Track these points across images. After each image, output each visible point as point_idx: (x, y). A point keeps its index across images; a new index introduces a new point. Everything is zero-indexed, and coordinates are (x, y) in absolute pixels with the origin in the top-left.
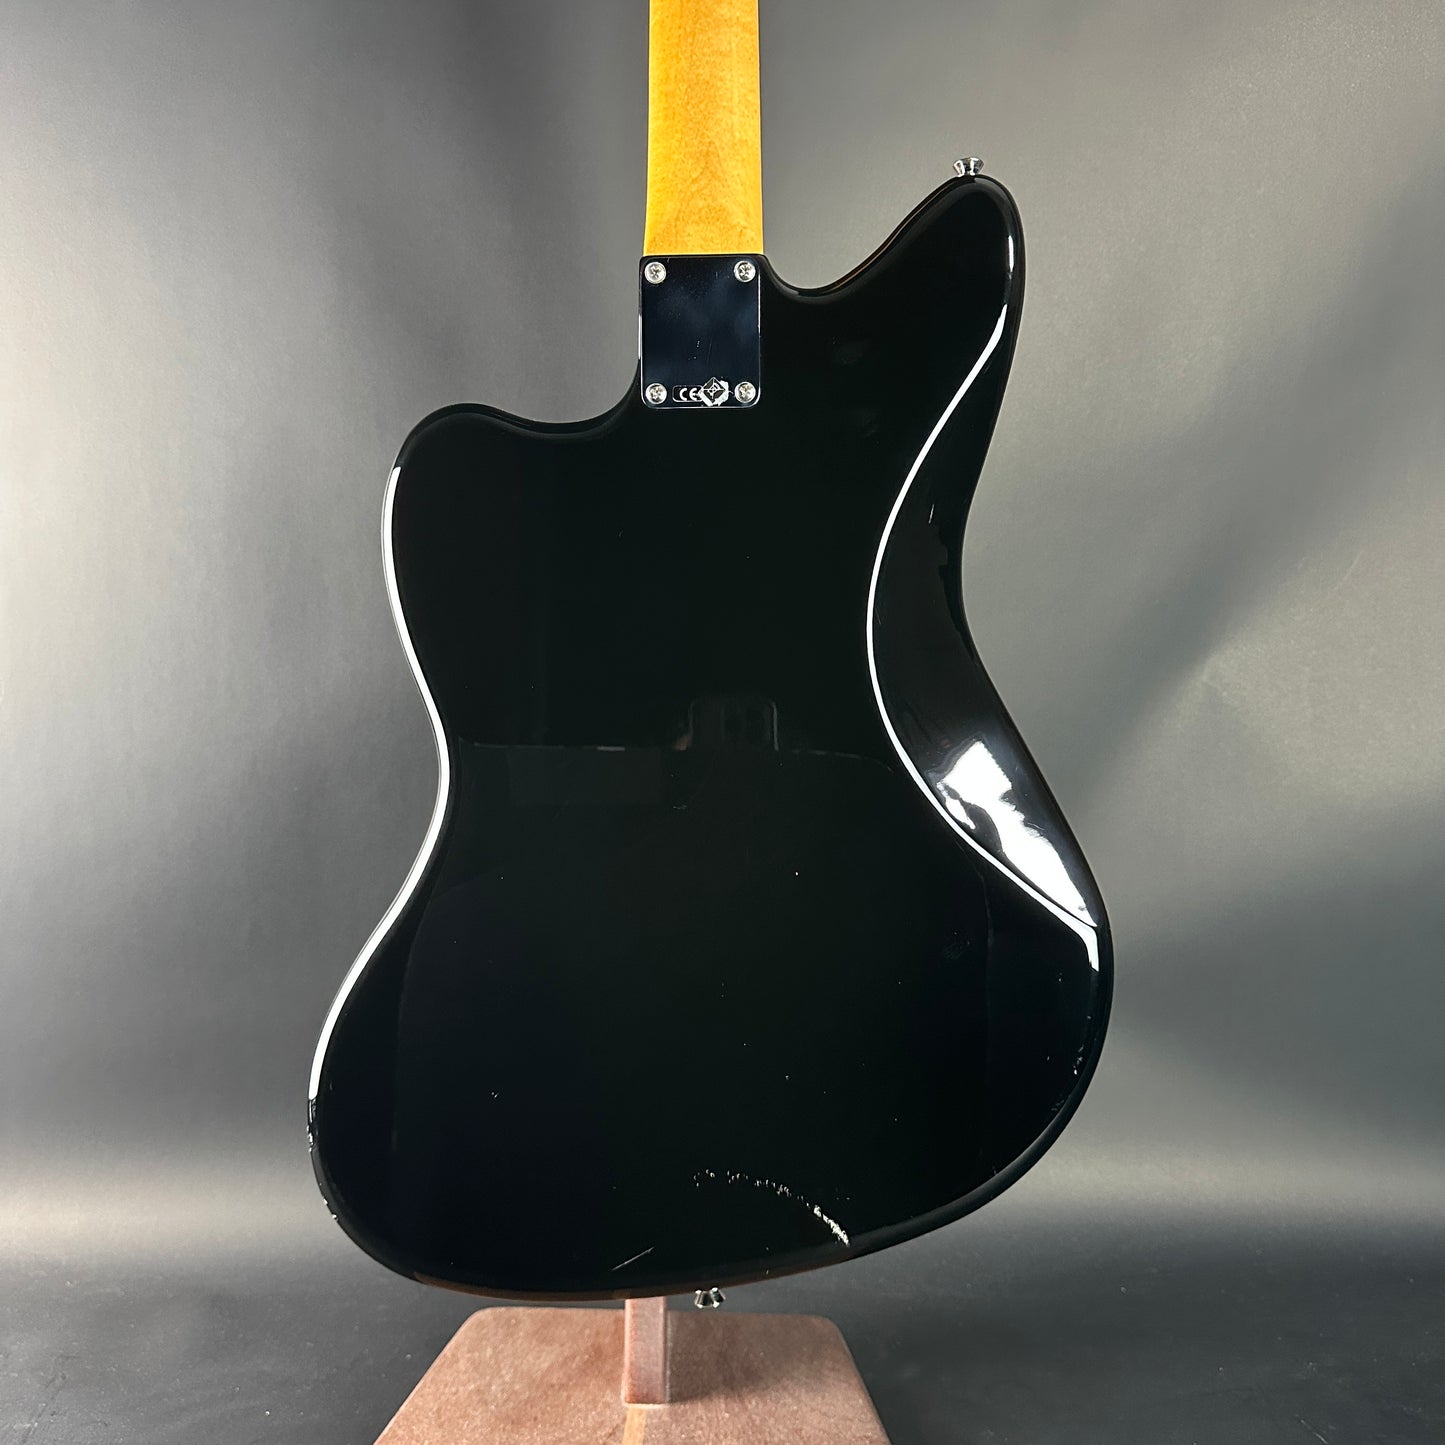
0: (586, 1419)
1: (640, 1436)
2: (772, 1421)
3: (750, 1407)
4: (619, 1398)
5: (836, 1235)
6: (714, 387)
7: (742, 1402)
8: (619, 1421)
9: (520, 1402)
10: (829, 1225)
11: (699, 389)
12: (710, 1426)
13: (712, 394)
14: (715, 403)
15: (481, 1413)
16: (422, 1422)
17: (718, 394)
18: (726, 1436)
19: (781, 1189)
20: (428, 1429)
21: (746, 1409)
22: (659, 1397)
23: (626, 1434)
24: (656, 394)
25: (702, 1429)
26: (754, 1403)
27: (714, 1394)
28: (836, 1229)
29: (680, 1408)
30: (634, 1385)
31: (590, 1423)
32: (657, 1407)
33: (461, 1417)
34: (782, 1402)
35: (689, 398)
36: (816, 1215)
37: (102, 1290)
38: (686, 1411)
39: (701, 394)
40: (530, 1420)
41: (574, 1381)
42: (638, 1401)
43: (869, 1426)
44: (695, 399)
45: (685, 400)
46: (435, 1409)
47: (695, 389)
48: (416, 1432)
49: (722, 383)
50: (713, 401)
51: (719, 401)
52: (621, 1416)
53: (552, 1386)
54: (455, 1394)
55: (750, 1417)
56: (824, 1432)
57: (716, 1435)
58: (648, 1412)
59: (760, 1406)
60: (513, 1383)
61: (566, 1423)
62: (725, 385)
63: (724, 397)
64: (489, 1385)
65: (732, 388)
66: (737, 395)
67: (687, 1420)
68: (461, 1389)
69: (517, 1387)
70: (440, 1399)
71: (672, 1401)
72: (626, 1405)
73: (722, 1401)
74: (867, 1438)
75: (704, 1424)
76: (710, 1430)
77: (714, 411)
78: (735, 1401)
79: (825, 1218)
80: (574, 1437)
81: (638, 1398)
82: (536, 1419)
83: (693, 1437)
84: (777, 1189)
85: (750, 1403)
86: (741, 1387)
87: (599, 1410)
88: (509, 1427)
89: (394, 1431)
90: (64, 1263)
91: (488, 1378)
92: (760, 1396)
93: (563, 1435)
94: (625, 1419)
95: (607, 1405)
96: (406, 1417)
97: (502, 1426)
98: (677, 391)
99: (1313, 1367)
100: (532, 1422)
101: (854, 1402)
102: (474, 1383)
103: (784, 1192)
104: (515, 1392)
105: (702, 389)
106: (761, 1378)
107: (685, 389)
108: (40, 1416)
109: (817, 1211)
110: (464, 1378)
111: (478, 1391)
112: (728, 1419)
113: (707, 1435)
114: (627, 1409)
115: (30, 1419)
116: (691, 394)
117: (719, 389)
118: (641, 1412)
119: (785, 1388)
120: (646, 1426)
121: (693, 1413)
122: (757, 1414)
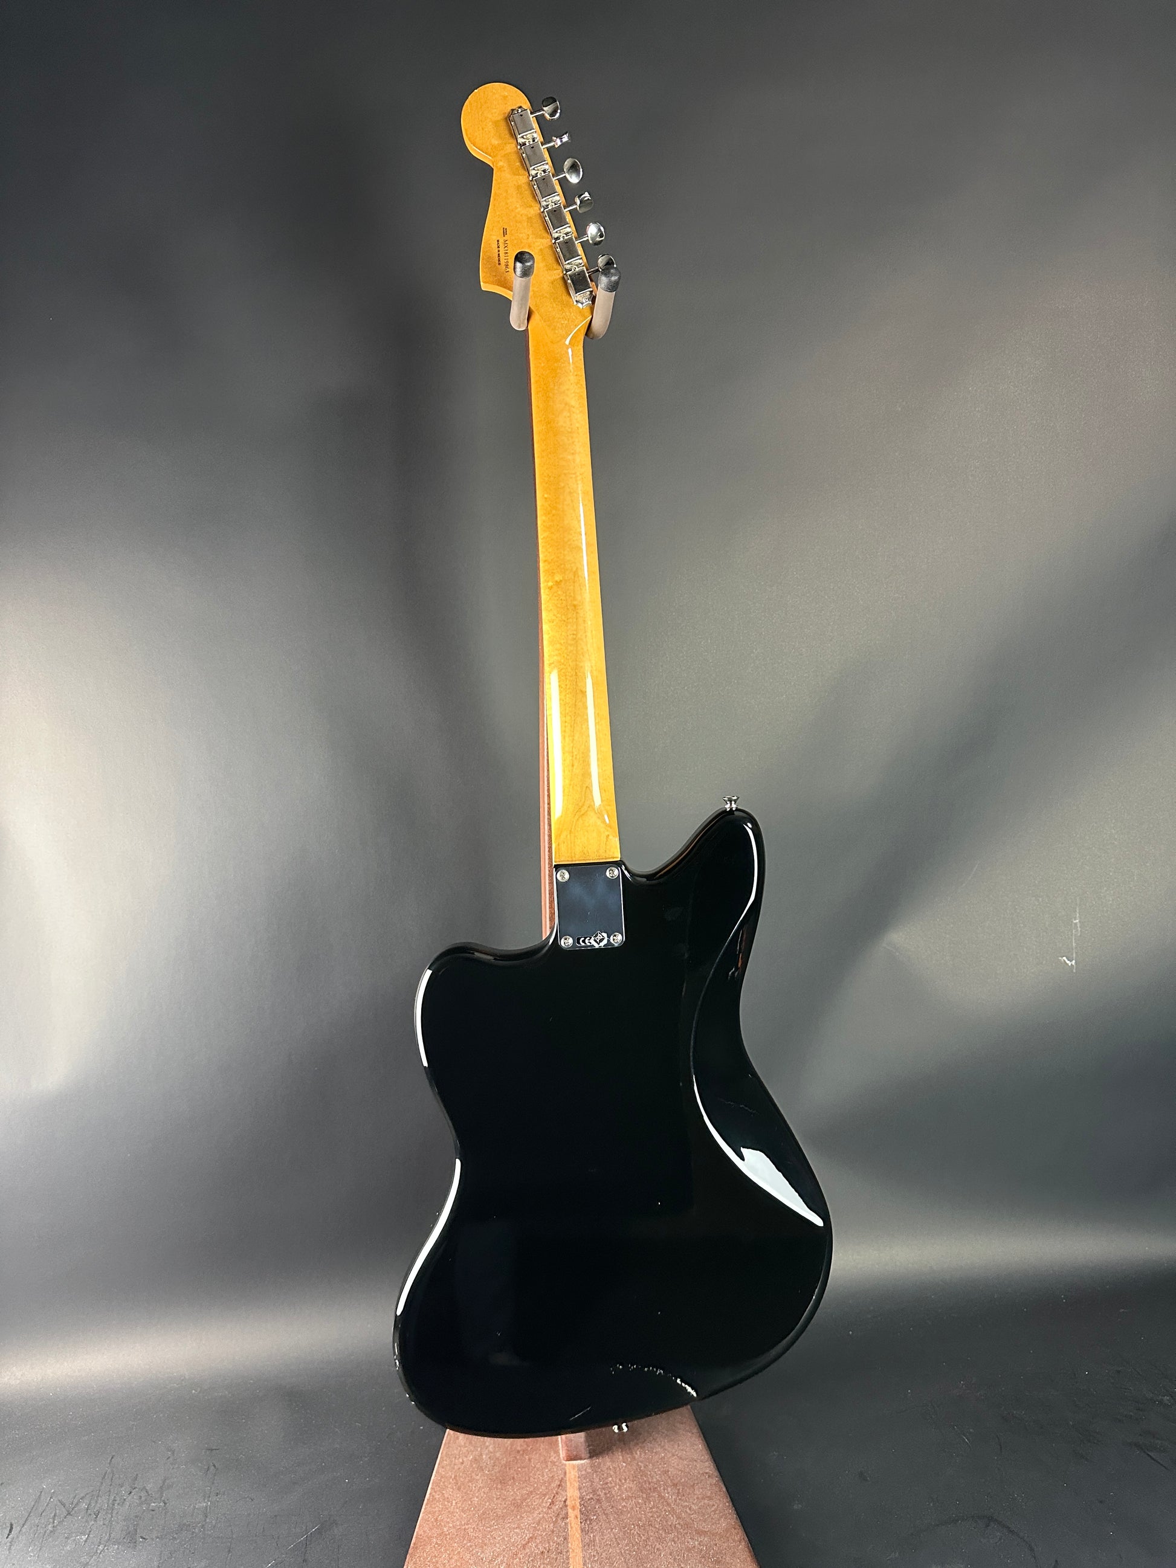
0: (543, 1476)
1: (577, 1485)
2: (650, 1467)
3: (637, 1456)
4: (560, 1458)
5: (690, 1393)
6: (599, 937)
7: (632, 1454)
8: (562, 1476)
9: (502, 1467)
10: (686, 1388)
11: (591, 938)
12: (615, 1473)
13: (598, 941)
14: (600, 945)
15: (481, 1477)
16: (448, 1487)
17: (601, 940)
18: (625, 1480)
19: (659, 1372)
20: (452, 1492)
21: (634, 1458)
22: (583, 1456)
23: (568, 1484)
24: (567, 942)
25: (611, 1476)
26: (638, 1453)
27: (614, 1448)
28: (689, 1389)
29: (597, 1461)
30: (568, 1450)
31: (546, 1478)
32: (582, 1462)
33: (470, 1481)
34: (654, 1451)
35: (585, 944)
36: (678, 1384)
37: (216, 1394)
38: (599, 1464)
39: (592, 941)
40: (510, 1480)
41: (531, 1447)
42: (571, 1460)
43: (707, 1464)
44: (589, 944)
45: (583, 944)
46: (453, 1476)
47: (589, 938)
48: (446, 1496)
49: (603, 934)
50: (599, 944)
51: (602, 944)
52: (563, 1471)
53: (518, 1452)
54: (462, 1463)
55: (638, 1465)
56: (682, 1471)
57: (620, 1480)
58: (578, 1465)
59: (643, 1455)
60: (494, 1452)
61: (532, 1479)
62: (605, 935)
63: (605, 942)
64: (481, 1455)
65: (609, 937)
66: (612, 941)
67: (601, 1470)
68: (465, 1459)
69: (498, 1455)
70: (454, 1468)
71: (591, 1457)
72: (565, 1462)
73: (620, 1454)
74: (707, 1473)
75: (612, 1473)
76: (616, 1477)
77: (600, 949)
78: (628, 1454)
79: (683, 1384)
80: (538, 1490)
81: (571, 1458)
82: (513, 1478)
83: (607, 1483)
84: (657, 1371)
85: (636, 1454)
86: (630, 1442)
87: (549, 1468)
88: (499, 1486)
89: (433, 1496)
90: (187, 1377)
91: (479, 1449)
92: (641, 1448)
93: (532, 1489)
94: (565, 1473)
95: (553, 1463)
96: (437, 1484)
97: (495, 1485)
98: (579, 939)
99: (963, 1384)
100: (512, 1481)
101: (696, 1447)
102: (472, 1454)
103: (660, 1373)
104: (498, 1459)
105: (593, 938)
106: (640, 1434)
107: (583, 939)
108: (209, 1497)
109: (679, 1381)
110: (464, 1450)
111: (475, 1460)
112: (626, 1467)
113: (615, 1480)
114: (565, 1465)
115: (204, 1500)
116: (587, 941)
117: (602, 937)
118: (574, 1466)
119: (655, 1440)
120: (579, 1477)
121: (604, 1465)
122: (642, 1462)
